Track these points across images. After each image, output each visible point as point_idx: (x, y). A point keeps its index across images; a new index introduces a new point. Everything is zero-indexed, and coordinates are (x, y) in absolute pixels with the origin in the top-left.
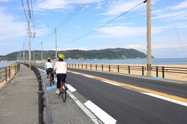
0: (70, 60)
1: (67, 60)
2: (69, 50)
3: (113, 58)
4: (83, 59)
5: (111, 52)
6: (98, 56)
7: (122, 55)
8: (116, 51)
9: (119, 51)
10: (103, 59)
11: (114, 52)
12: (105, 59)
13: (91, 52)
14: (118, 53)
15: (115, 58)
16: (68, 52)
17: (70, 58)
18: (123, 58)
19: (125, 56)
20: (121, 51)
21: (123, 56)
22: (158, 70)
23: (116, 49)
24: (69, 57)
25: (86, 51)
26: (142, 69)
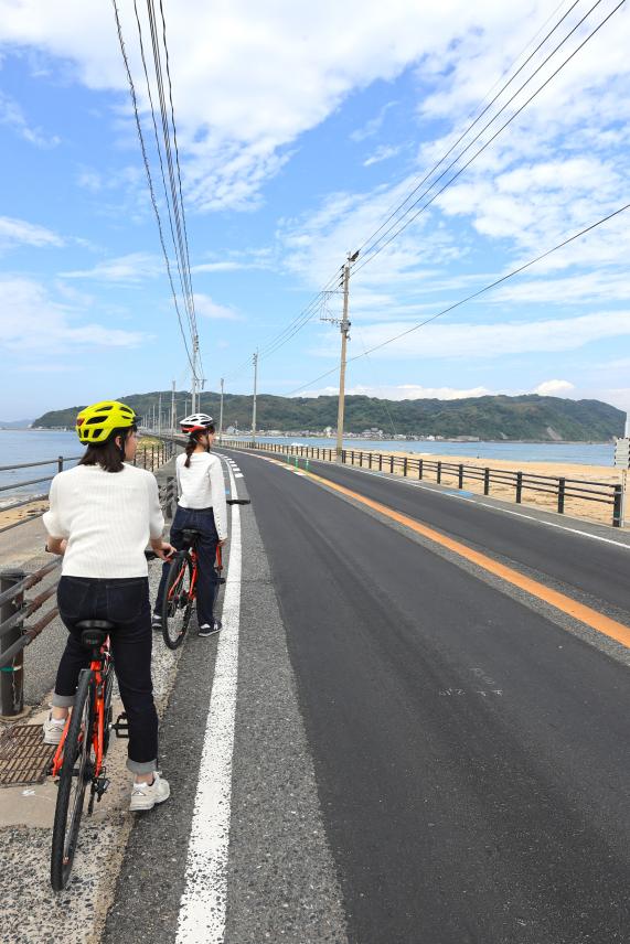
0: (329, 434)
1: (317, 434)
2: (327, 397)
3: (505, 437)
4: (381, 432)
5: (499, 410)
6: (442, 425)
7: (546, 426)
8: (521, 408)
9: (533, 409)
10: (460, 439)
11: (511, 413)
12: (471, 438)
13: (413, 407)
14: (530, 417)
15: (514, 435)
16: (326, 402)
17: (328, 429)
18: (549, 440)
19: (556, 428)
20: (542, 409)
21: (549, 430)
22: (515, 483)
23: (523, 398)
24: (326, 425)
25: (397, 403)
26: (483, 477)
